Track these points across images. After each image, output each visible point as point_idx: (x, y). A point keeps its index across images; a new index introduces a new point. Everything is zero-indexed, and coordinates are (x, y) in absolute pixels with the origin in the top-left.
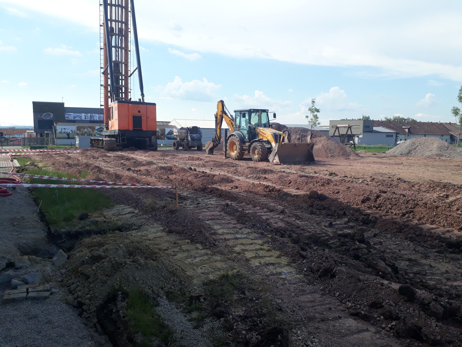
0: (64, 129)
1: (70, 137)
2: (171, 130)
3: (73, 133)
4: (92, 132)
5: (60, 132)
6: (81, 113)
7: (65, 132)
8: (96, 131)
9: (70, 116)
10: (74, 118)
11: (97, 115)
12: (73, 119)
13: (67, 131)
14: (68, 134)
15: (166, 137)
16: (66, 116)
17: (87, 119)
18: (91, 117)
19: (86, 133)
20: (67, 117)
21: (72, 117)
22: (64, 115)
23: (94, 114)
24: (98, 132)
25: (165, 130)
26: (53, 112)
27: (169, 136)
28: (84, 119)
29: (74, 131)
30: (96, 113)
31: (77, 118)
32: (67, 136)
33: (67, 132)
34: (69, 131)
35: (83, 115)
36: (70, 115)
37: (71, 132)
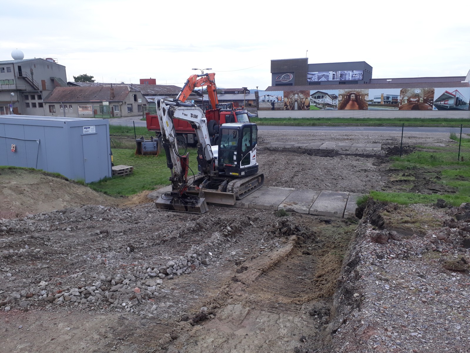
0: (268, 96)
1: (275, 107)
2: (446, 92)
3: (279, 101)
4: (304, 100)
5: (264, 101)
6: (328, 70)
7: (268, 101)
8: (311, 97)
9: (313, 77)
10: (319, 79)
11: (351, 73)
12: (317, 80)
13: (271, 98)
14: (273, 104)
15: (435, 105)
16: (309, 76)
17: (335, 80)
18: (341, 75)
19: (296, 101)
20: (309, 79)
21: (316, 77)
22: (306, 76)
23: (346, 72)
24: (314, 100)
25: (433, 92)
26: (292, 73)
27: (442, 103)
28: (332, 80)
29: (280, 99)
30: (350, 70)
31: (323, 79)
32: (271, 106)
33: (271, 101)
34: (273, 99)
35: (331, 73)
36: (314, 75)
37: (276, 101)
